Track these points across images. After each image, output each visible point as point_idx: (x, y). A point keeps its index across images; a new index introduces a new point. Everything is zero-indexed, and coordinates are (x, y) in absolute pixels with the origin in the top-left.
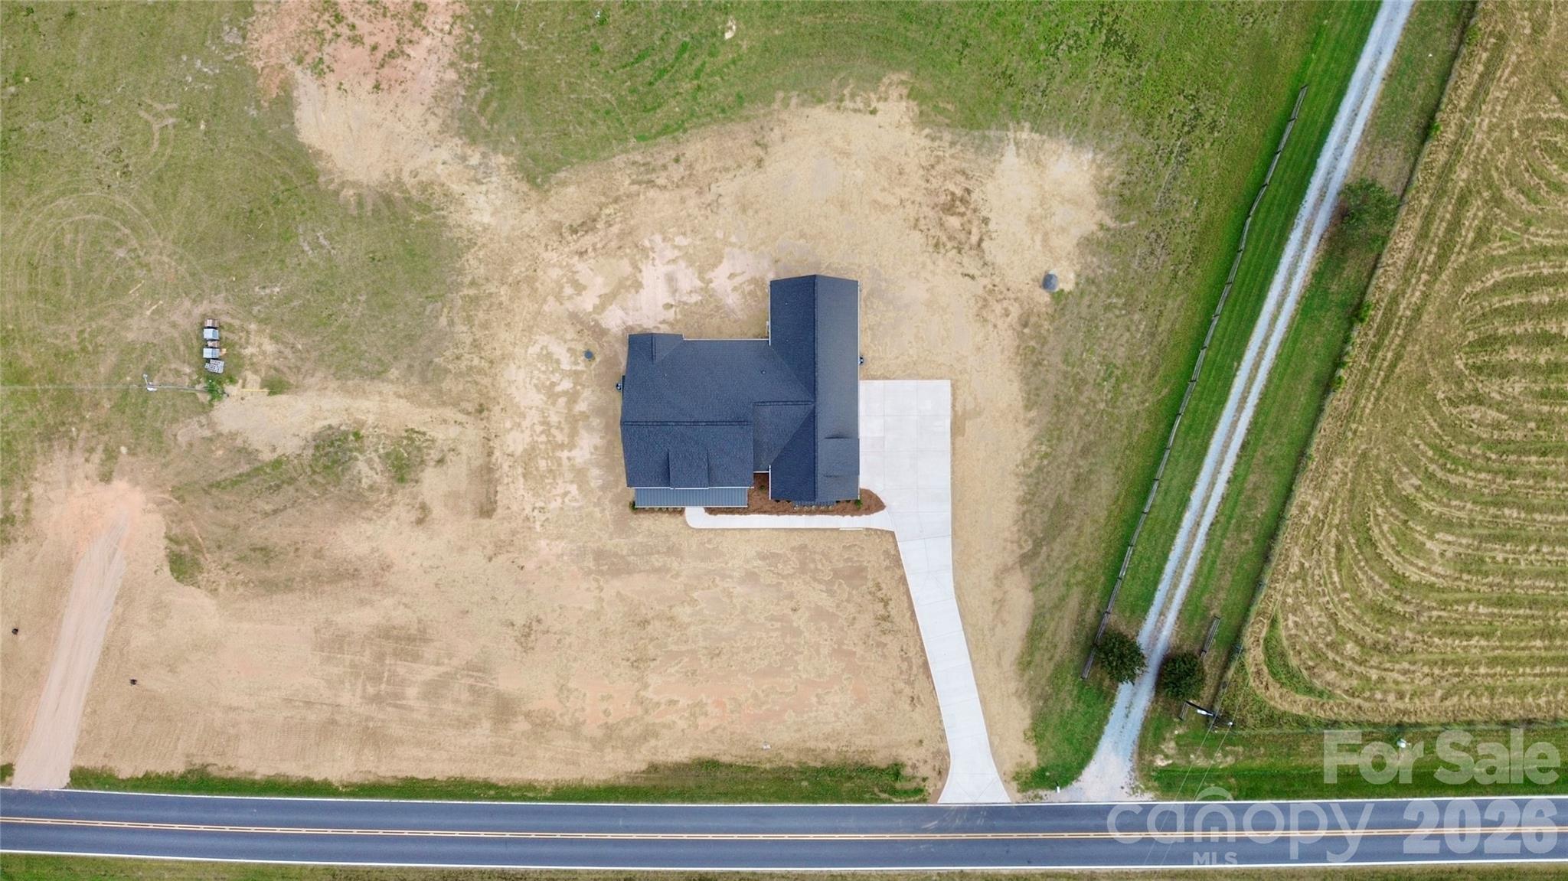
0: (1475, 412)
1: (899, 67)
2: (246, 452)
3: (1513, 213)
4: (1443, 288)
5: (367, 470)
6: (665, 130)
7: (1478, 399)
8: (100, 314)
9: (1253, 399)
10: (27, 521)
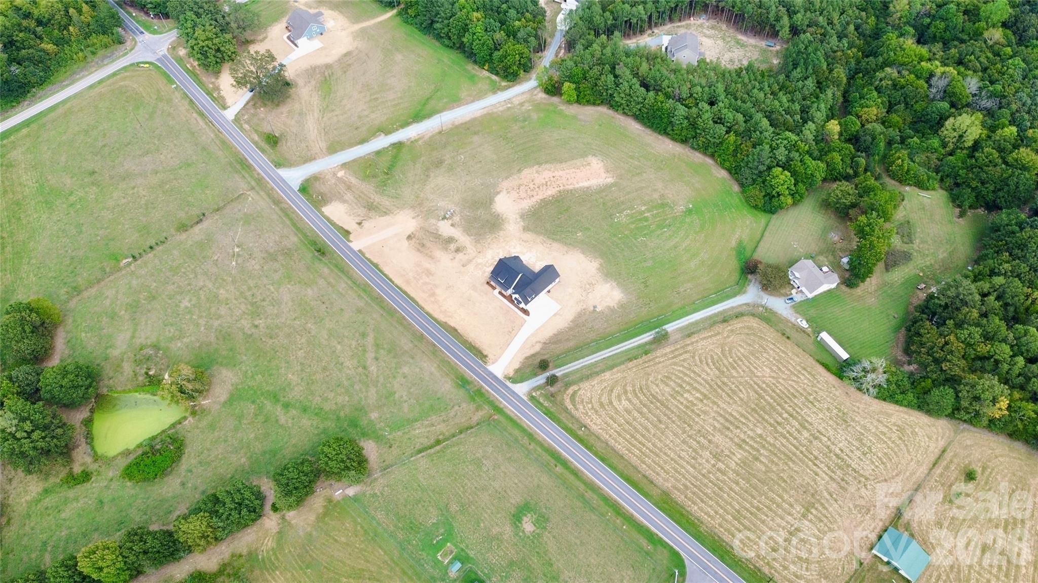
0: (654, 387)
1: (602, 259)
2: (437, 230)
3: (695, 361)
4: (668, 362)
5: (452, 246)
6: (553, 239)
7: (657, 385)
8: (439, 198)
9: (614, 353)
10: (395, 215)
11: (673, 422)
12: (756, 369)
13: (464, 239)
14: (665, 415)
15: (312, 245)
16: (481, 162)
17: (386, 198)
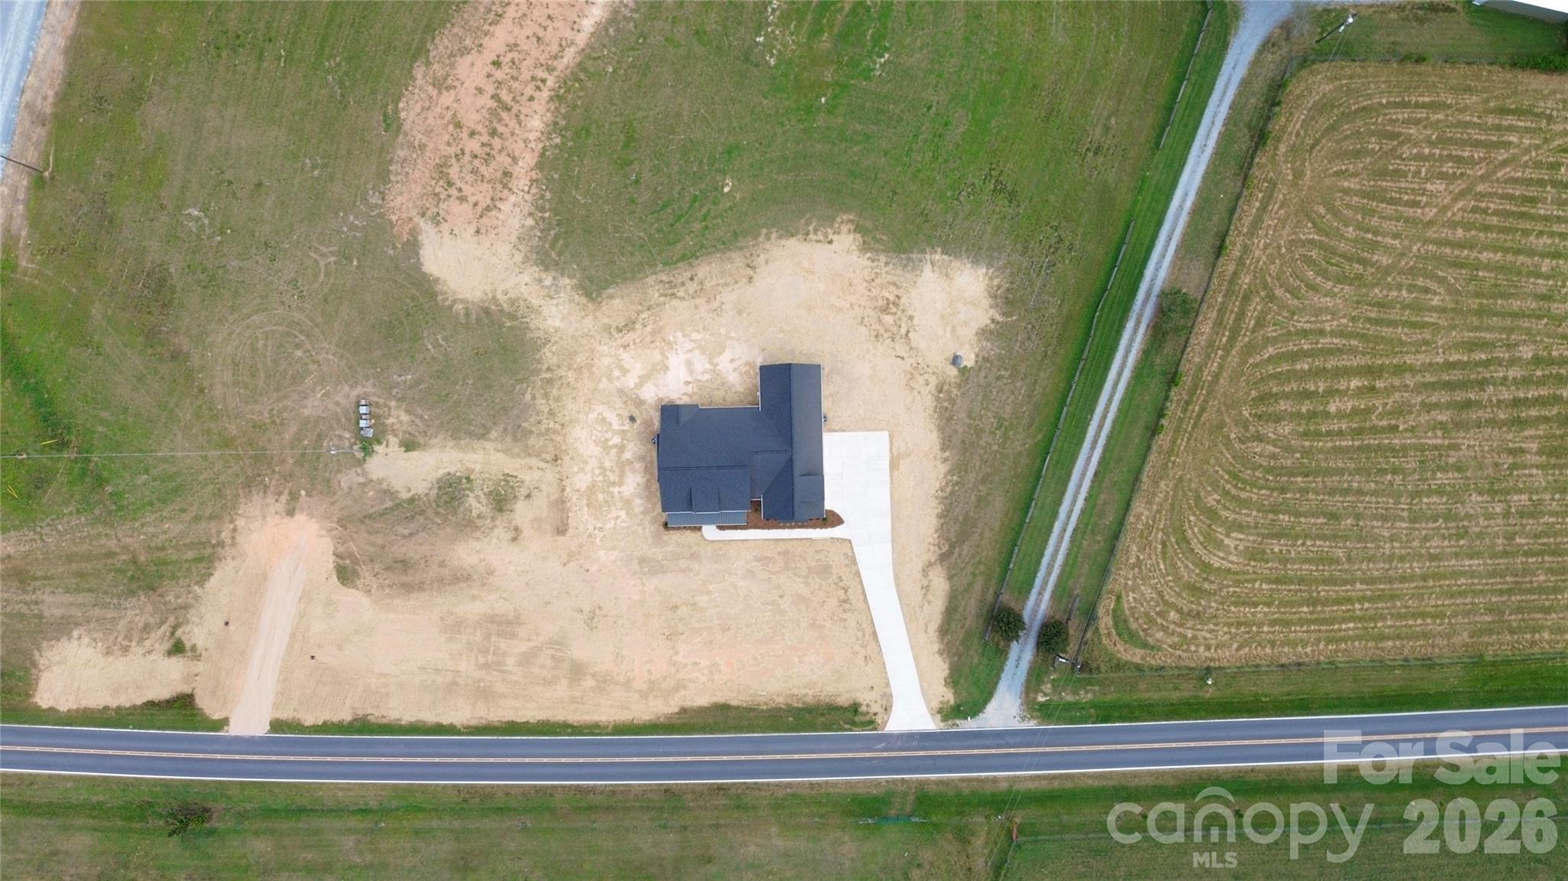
0: (1257, 447)
1: (848, 210)
2: (388, 493)
3: (1282, 306)
4: (1233, 360)
5: (476, 504)
6: (683, 258)
7: (1259, 438)
8: (285, 397)
10: (233, 545)
11: (1359, 492)
12: (1414, 204)
13: (480, 458)
14: (1332, 492)
15: (143, 818)
16: (259, 185)
17: (150, 518)
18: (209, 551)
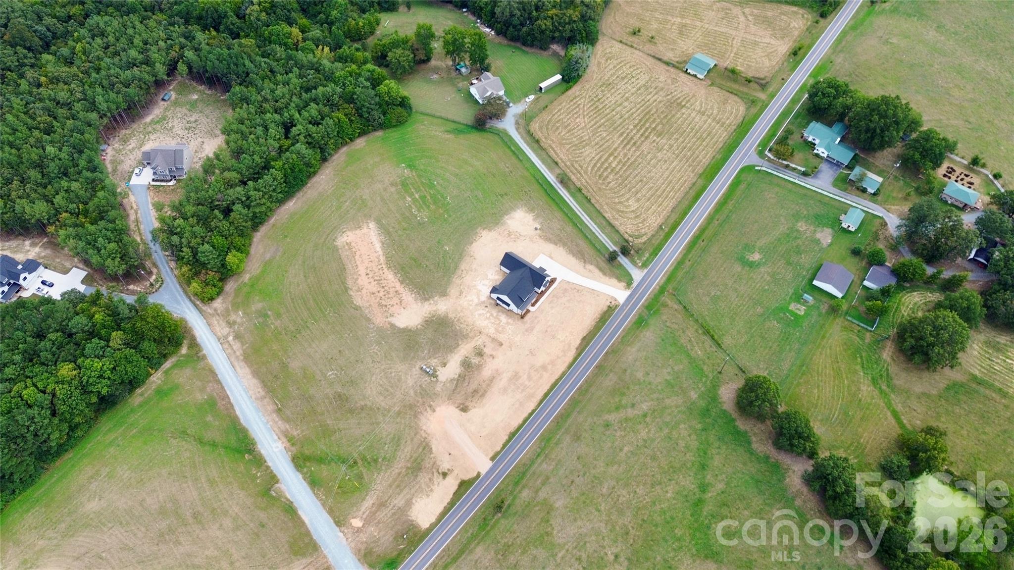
0: (611, 185)
1: (477, 228)
2: (452, 380)
3: (581, 161)
4: (585, 177)
5: (475, 360)
6: (455, 269)
7: (609, 183)
8: (401, 387)
9: (583, 213)
10: (429, 435)
11: (639, 173)
13: (465, 350)
14: (635, 178)
15: (487, 525)
16: (340, 351)
17: (399, 453)
18: (424, 443)
